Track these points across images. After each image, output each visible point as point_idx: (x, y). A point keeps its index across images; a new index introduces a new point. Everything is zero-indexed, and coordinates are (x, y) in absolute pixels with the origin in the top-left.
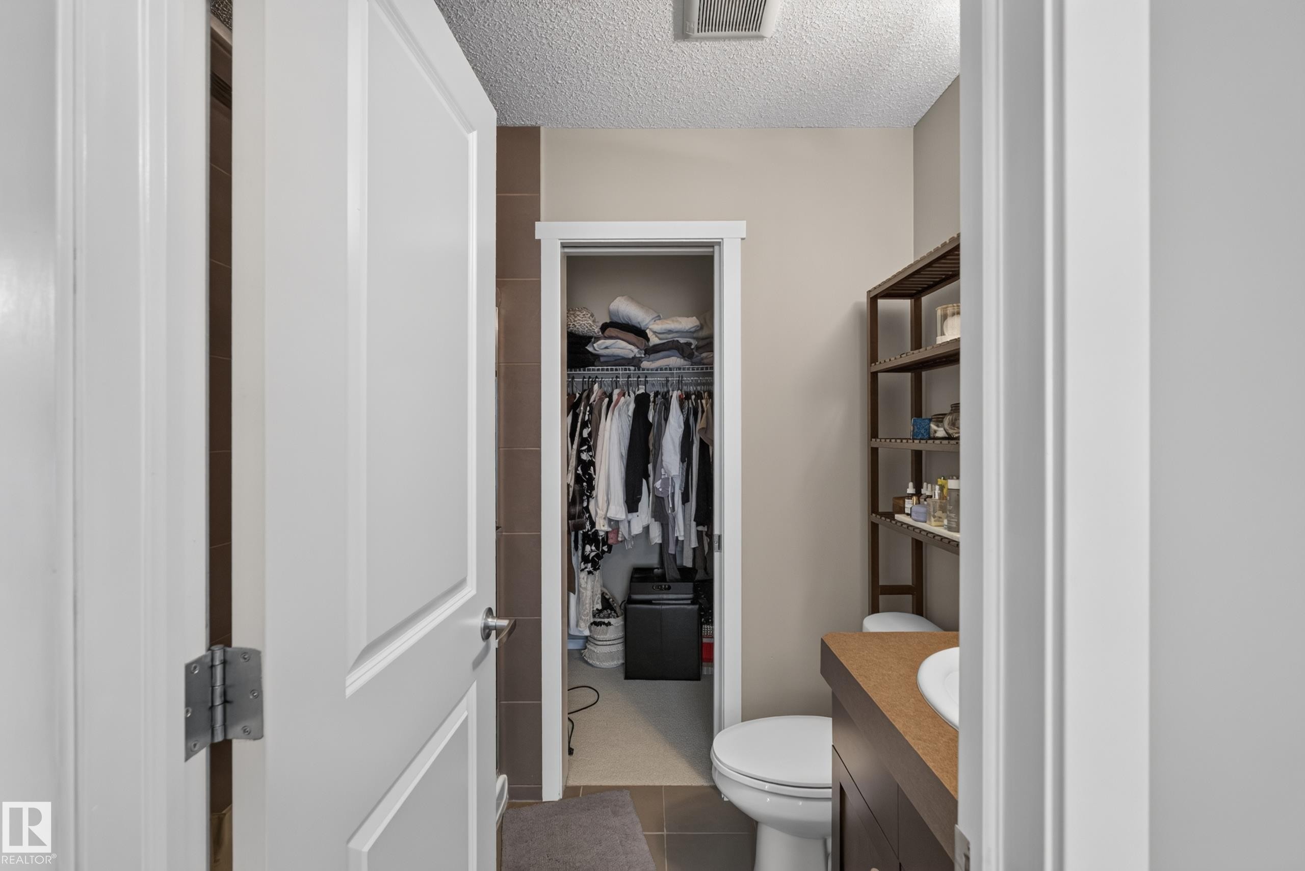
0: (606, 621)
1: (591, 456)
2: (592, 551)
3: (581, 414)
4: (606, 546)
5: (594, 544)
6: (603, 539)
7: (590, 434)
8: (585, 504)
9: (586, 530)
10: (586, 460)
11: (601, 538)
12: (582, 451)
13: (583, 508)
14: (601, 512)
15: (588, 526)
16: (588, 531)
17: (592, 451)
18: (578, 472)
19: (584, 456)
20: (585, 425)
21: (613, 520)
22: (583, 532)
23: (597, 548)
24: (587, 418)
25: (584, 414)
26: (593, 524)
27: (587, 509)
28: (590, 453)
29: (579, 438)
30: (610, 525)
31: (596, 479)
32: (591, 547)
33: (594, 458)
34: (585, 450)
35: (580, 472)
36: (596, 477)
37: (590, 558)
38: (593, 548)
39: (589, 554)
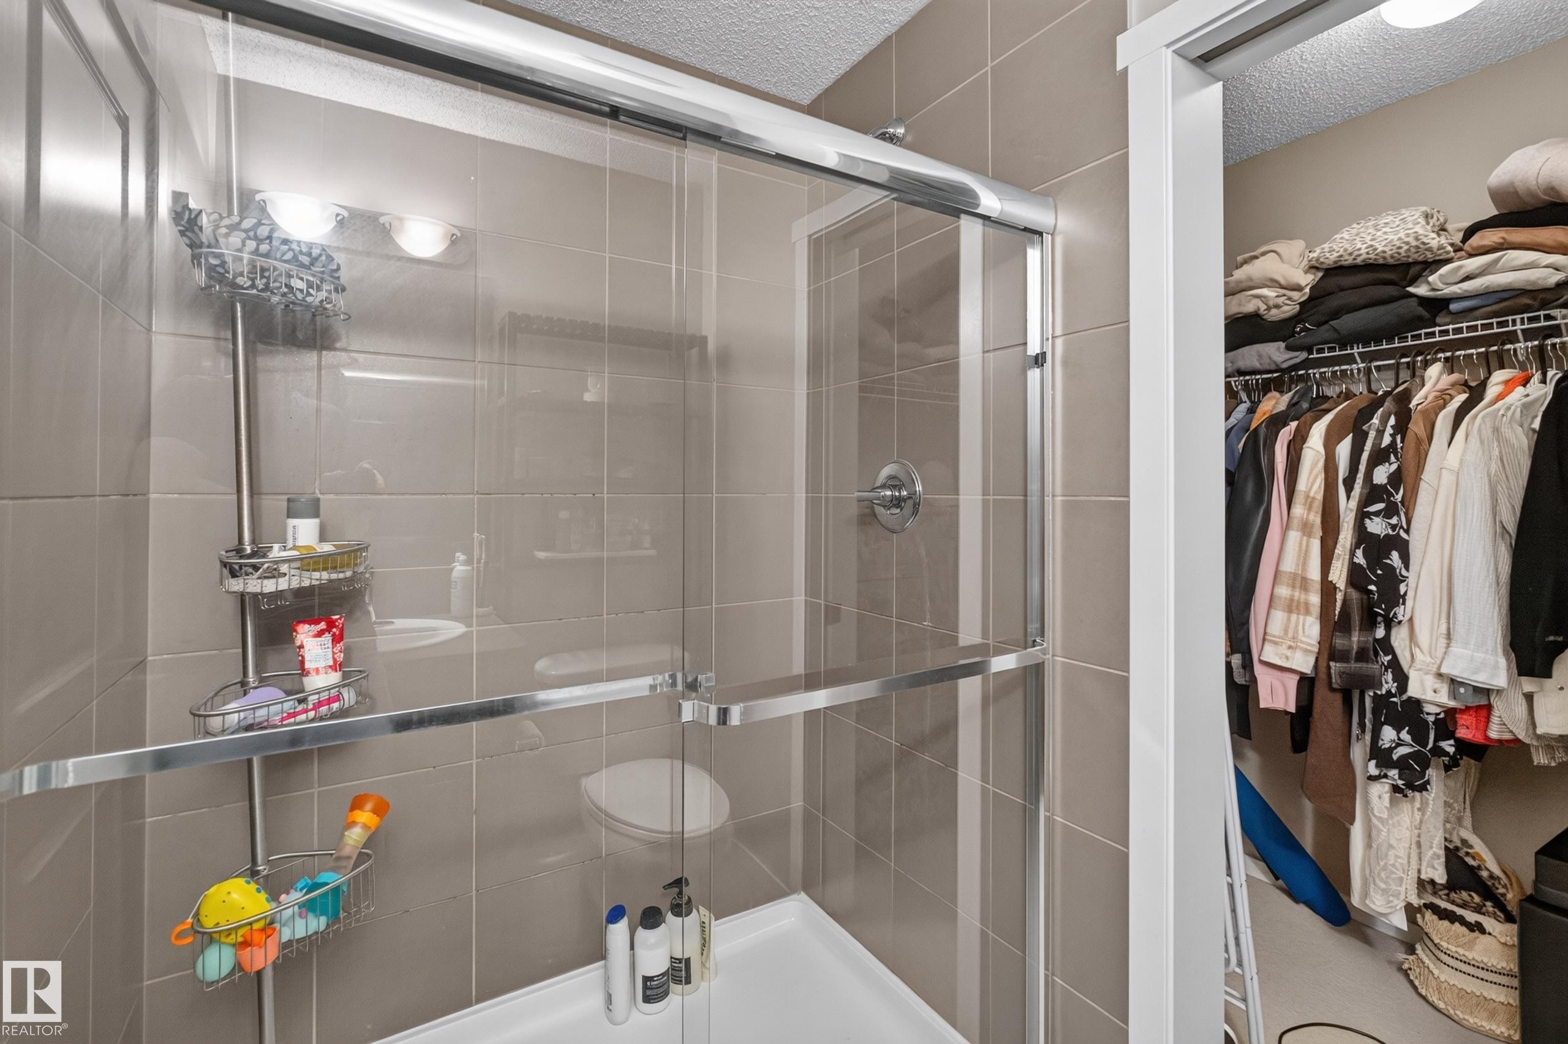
0: (1471, 917)
1: (1394, 527)
2: (1400, 743)
3: (1372, 434)
4: (1452, 742)
5: (1407, 728)
6: (1437, 722)
7: (1396, 479)
8: (1380, 633)
9: (1384, 692)
10: (1380, 535)
11: (1431, 719)
12: (1369, 515)
13: (1376, 640)
14: (1428, 659)
15: (1389, 683)
16: (1389, 693)
17: (1399, 516)
18: (1356, 560)
19: (1377, 526)
20: (1380, 456)
21: (1462, 684)
22: (1375, 693)
23: (1419, 737)
24: (1387, 440)
25: (1380, 433)
26: (1402, 679)
27: (1385, 645)
28: (1394, 521)
29: (1362, 488)
30: (1453, 695)
31: (1412, 580)
32: (1398, 733)
33: (1407, 531)
34: (1377, 514)
35: (1360, 559)
36: (1412, 576)
37: (1395, 757)
38: (1405, 736)
39: (1391, 750)
